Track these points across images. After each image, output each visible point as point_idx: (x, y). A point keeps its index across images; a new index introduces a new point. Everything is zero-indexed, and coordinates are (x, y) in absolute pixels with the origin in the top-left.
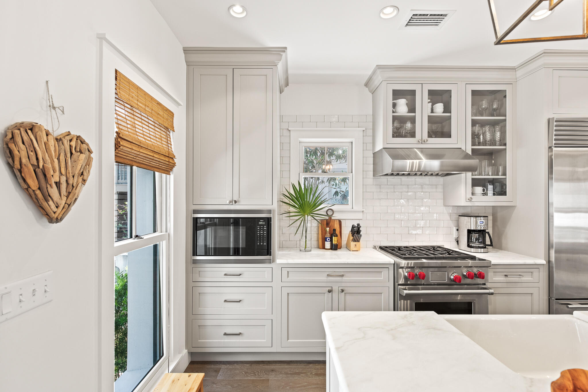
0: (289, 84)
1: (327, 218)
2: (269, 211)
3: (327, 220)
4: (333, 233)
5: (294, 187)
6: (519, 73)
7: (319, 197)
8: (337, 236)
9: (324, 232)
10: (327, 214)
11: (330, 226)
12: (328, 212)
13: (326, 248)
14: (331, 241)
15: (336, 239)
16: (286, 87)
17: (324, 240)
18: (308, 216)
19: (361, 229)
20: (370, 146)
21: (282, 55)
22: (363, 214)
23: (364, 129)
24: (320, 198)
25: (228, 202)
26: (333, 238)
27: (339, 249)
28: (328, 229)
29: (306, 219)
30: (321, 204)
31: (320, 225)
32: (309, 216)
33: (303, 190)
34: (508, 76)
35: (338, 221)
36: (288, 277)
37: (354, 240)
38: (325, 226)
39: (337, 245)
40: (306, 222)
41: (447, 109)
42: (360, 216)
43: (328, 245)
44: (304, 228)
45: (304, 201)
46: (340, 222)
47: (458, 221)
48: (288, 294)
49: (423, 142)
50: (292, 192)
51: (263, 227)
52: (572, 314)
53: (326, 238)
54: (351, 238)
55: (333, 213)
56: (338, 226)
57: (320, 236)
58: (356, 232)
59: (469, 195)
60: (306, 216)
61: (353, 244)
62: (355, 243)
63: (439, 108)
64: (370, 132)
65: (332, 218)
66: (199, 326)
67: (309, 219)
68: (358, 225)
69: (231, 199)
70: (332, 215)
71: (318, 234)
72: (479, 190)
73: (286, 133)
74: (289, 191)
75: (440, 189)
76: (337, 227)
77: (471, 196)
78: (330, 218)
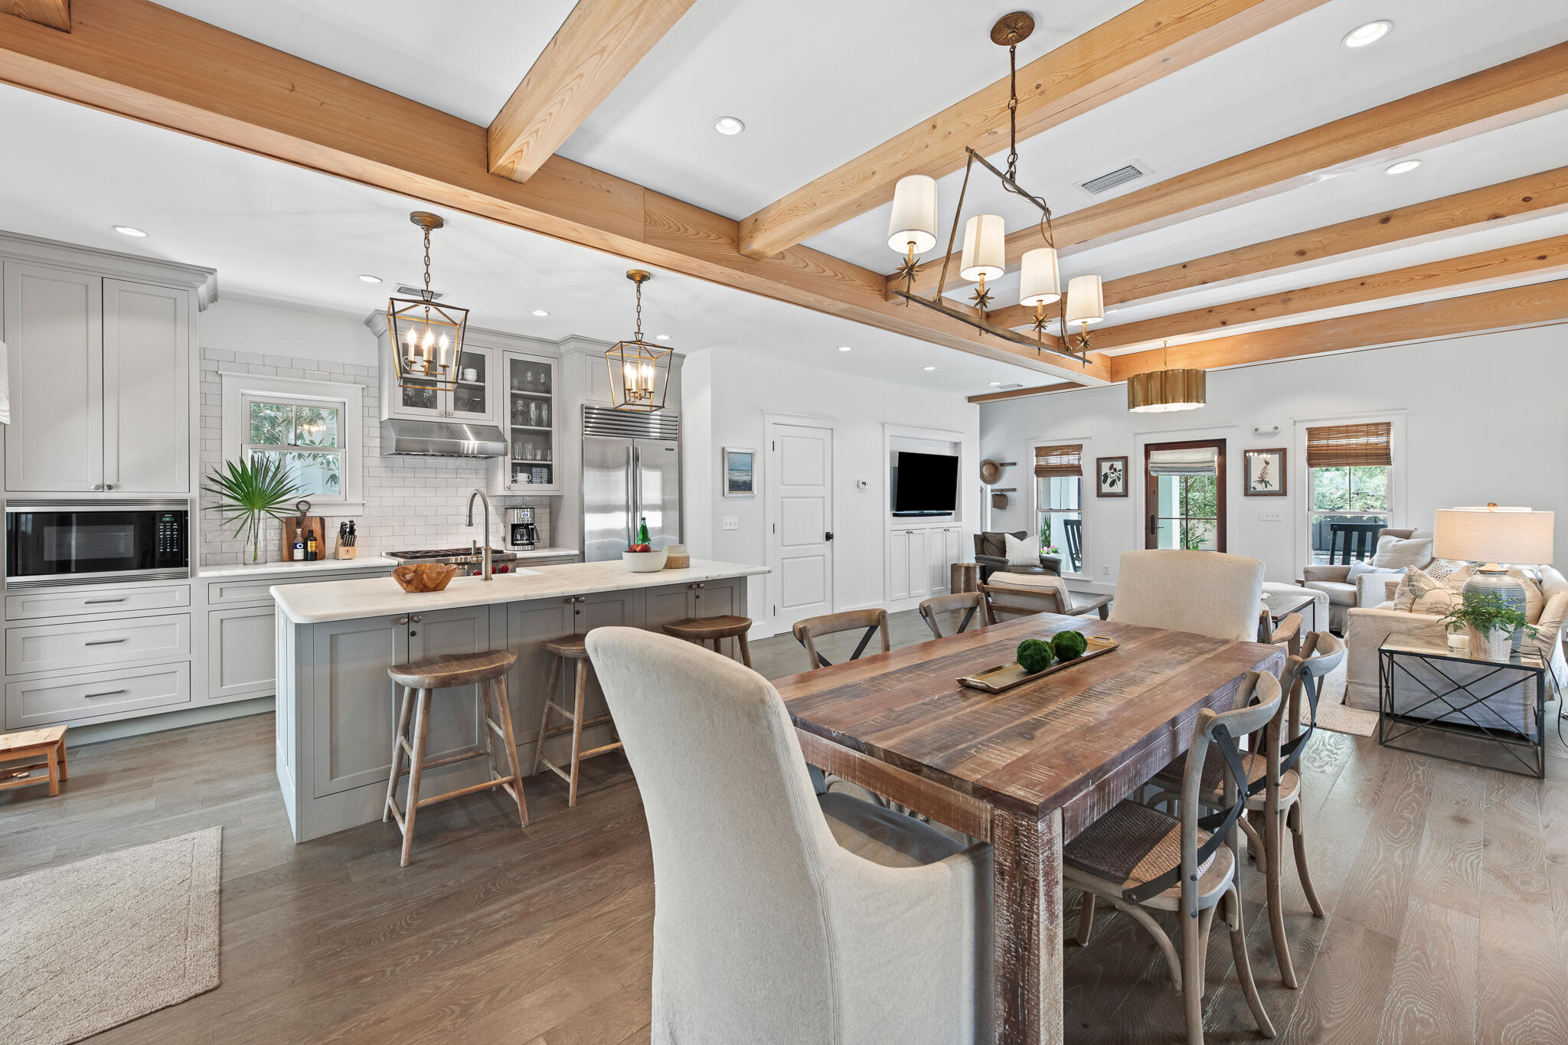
0: (219, 300)
1: (298, 514)
2: (184, 502)
3: (297, 518)
4: (309, 536)
5: (231, 466)
6: (563, 349)
7: (282, 482)
8: (315, 540)
9: (291, 536)
10: (298, 508)
11: (303, 526)
12: (300, 506)
13: (295, 558)
14: (305, 547)
15: (314, 545)
16: (212, 302)
17: (292, 547)
18: (260, 511)
19: (355, 527)
20: (374, 412)
21: (207, 277)
22: (363, 509)
23: (365, 387)
24: (284, 483)
25: (93, 487)
26: (309, 542)
27: (321, 559)
28: (299, 531)
29: (256, 516)
30: (283, 494)
31: (284, 524)
32: (262, 512)
33: (250, 471)
34: (550, 350)
35: (318, 519)
36: (221, 596)
37: (345, 544)
38: (295, 526)
39: (316, 553)
40: (256, 521)
41: (481, 377)
42: (358, 511)
43: (299, 554)
44: (252, 531)
45: (252, 487)
46: (322, 520)
47: (505, 514)
48: (222, 620)
49: (446, 414)
50: (228, 474)
51: (172, 525)
52: (515, 572)
53: (296, 544)
54: (340, 541)
55: (309, 508)
56: (319, 526)
57: (285, 542)
58: (348, 533)
59: (508, 482)
60: (256, 511)
61: (342, 550)
62: (347, 548)
63: (471, 375)
64: (374, 392)
65: (308, 514)
66: (23, 692)
67: (261, 517)
68: (351, 522)
69: (100, 483)
70: (307, 510)
71: (281, 540)
72: (522, 477)
73: (211, 377)
74: (220, 472)
75: (482, 475)
76: (316, 527)
77: (510, 483)
78: (304, 514)
